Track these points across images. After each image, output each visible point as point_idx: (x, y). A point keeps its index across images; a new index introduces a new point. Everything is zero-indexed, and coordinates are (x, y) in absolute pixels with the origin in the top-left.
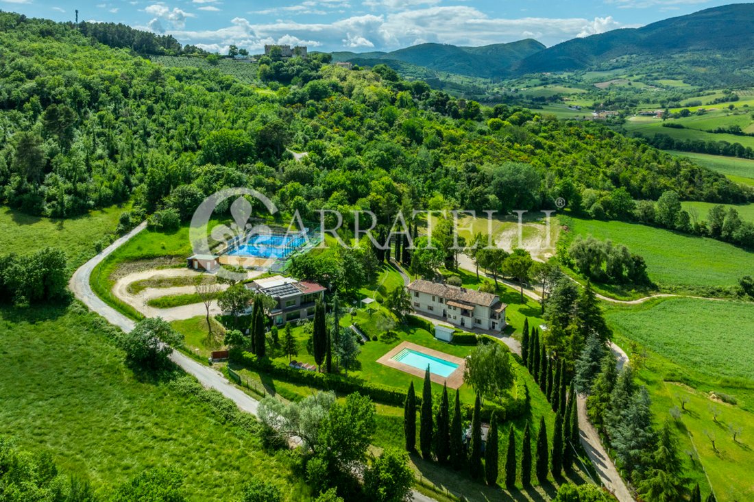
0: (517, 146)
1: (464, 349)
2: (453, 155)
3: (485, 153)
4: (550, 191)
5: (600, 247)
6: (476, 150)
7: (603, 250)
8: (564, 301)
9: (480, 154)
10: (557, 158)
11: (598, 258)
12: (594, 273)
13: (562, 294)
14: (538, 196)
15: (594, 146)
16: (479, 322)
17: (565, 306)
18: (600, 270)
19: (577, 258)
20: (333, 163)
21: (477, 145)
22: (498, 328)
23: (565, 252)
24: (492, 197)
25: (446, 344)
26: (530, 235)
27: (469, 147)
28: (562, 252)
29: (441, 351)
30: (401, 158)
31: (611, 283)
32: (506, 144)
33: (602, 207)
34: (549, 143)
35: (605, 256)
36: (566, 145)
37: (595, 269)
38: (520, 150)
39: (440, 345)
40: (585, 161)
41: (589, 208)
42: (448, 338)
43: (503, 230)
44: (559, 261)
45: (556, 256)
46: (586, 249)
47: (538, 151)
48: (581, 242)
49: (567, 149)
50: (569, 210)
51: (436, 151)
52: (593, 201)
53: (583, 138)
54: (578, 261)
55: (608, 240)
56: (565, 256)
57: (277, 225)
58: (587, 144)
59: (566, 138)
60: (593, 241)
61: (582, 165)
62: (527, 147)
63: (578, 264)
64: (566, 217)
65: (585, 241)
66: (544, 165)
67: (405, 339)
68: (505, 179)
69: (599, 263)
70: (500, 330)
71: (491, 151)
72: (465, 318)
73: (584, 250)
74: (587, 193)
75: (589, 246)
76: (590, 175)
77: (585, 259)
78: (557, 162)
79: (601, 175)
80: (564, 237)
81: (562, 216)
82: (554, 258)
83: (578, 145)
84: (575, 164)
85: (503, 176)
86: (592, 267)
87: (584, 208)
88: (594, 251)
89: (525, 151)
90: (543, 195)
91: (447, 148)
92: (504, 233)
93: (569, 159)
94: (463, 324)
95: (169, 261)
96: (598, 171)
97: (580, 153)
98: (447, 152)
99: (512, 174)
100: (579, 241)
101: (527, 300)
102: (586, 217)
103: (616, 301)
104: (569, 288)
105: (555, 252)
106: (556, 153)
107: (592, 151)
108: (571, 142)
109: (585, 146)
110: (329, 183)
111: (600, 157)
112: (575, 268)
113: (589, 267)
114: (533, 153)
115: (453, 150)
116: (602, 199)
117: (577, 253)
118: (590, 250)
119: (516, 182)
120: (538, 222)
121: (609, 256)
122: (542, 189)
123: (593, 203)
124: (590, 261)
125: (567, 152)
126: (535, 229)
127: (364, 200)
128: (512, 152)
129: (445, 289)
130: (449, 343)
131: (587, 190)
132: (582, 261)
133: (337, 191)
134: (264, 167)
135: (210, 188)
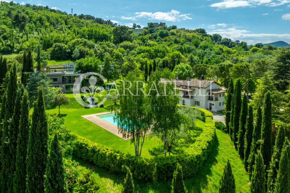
16: (198, 104)
22: (214, 109)
27: (237, 56)
70: (216, 111)
72: (185, 99)
110: (141, 50)
115: (228, 56)
127: (159, 59)
133: (144, 53)
134: (109, 44)
135: (73, 46)
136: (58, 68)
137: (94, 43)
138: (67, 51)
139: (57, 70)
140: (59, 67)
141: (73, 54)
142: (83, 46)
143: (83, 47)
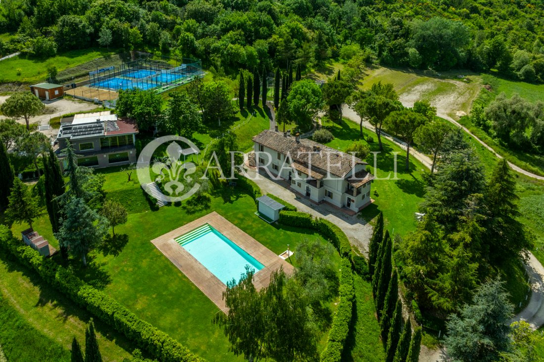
0: (452, 9)
1: (289, 236)
2: (384, 12)
3: (417, 13)
4: (478, 49)
5: (529, 109)
6: (408, 10)
7: (531, 114)
8: (455, 189)
9: (412, 13)
10: (492, 23)
11: (522, 122)
12: (515, 139)
13: (453, 178)
14: (463, 54)
15: (534, 15)
16: (330, 195)
17: (455, 198)
18: (522, 136)
19: (495, 120)
20: (245, 6)
21: (411, 6)
22: (354, 207)
23: (481, 112)
24: (412, 51)
25: (268, 225)
26: (445, 91)
27: (402, 6)
28: (477, 112)
29: (253, 235)
30: (325, 9)
31: (535, 152)
32: (441, 7)
33: (533, 70)
34: (486, 8)
35: (533, 120)
36: (503, 12)
37: (516, 135)
38: (455, 13)
39: (257, 226)
40: (521, 27)
41: (519, 70)
42: (273, 216)
43: (417, 83)
44: (473, 122)
45: (470, 115)
46: (509, 110)
47: (472, 15)
48: (504, 102)
49: (504, 16)
50: (496, 70)
51: (367, 8)
52: (524, 63)
53: (523, 7)
54: (496, 123)
55: (539, 101)
56: (481, 117)
57: (162, 61)
58: (526, 12)
59: (505, 6)
60: (519, 101)
61: (517, 30)
62: (462, 11)
63: (494, 128)
64: (491, 76)
65: (508, 101)
66: (477, 27)
67: (217, 209)
68: (429, 32)
69: (523, 128)
70: (356, 210)
71: (424, 12)
72: (311, 187)
73: (505, 110)
74: (518, 54)
75: (514, 106)
76: (525, 40)
77: (506, 123)
78: (491, 26)
79: (537, 40)
80: (484, 96)
81: (487, 75)
82: (467, 117)
83: (516, 12)
84: (510, 28)
85: (428, 29)
86: (513, 132)
87: (513, 69)
88: (519, 114)
89: (459, 15)
90: (470, 53)
91: (380, 6)
92: (418, 87)
93: (504, 25)
94: (308, 194)
95: (16, 87)
96: (534, 37)
97: (518, 20)
98: (379, 10)
99: (438, 28)
100: (500, 99)
101: (414, 167)
102: (513, 78)
103: (539, 178)
104: (468, 170)
105: (469, 110)
106: (493, 18)
107: (530, 19)
108: (510, 9)
109: (524, 14)
110: (228, 23)
111: (538, 24)
112: (491, 130)
113: (509, 132)
114: (467, 17)
115: (385, 8)
116: (535, 62)
117: (495, 114)
118: (514, 112)
119: (441, 37)
120: (459, 79)
121: (538, 121)
122: (470, 47)
123: (524, 65)
124: (511, 125)
125: (503, 18)
126: (454, 85)
127: (262, 41)
128: (446, 14)
129: (296, 145)
130: (273, 224)
131: (519, 51)
132: (501, 124)
133: (234, 31)
134: (167, 5)
135: (98, 20)
136: (77, 77)
137: (136, 8)
138: (88, 31)
139: (77, 81)
140: (78, 74)
141: (99, 37)
142: (116, 17)
143: (117, 20)
